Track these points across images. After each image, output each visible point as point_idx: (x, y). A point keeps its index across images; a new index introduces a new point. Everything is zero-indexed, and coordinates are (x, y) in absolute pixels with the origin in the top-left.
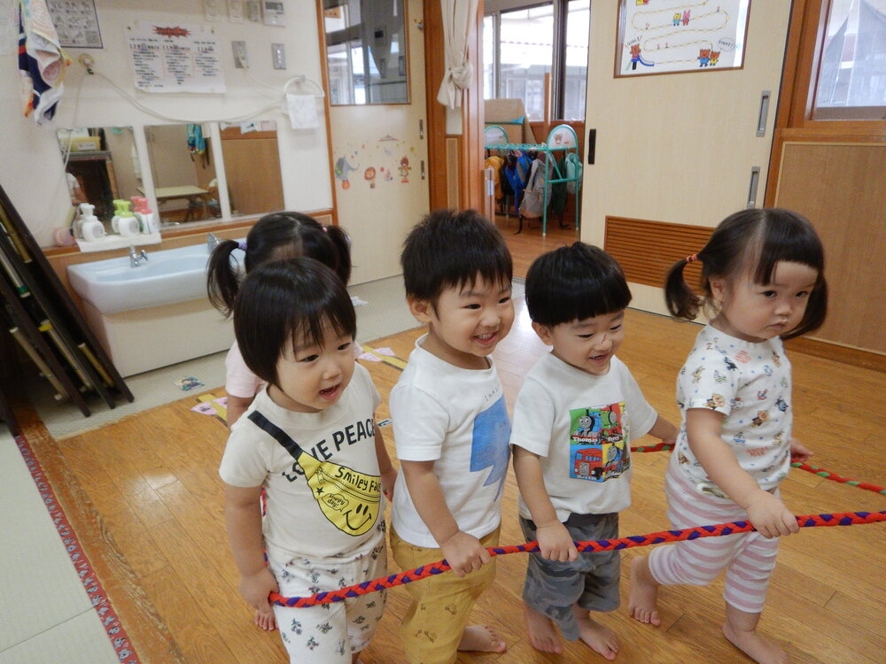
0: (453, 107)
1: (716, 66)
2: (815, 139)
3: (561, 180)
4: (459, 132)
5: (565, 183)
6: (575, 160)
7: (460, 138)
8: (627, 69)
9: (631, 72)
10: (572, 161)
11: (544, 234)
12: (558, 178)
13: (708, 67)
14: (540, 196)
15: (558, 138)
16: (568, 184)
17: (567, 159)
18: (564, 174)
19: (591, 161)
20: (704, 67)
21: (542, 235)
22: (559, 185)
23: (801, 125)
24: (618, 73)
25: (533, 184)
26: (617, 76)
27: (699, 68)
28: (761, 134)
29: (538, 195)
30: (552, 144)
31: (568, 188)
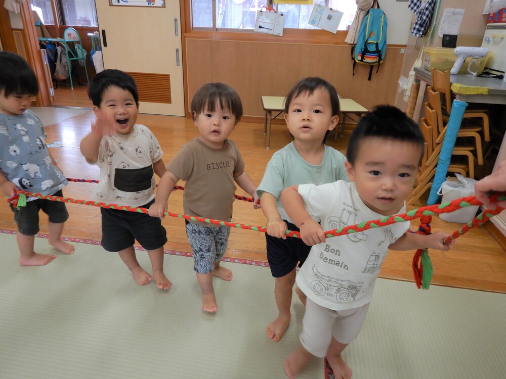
0: (17, 13)
1: (155, 6)
2: (195, 38)
3: (75, 58)
4: (21, 27)
5: (77, 60)
6: (80, 48)
7: (22, 31)
8: (115, 2)
9: (117, 4)
10: (79, 48)
11: (72, 88)
12: (73, 57)
13: (152, 5)
14: (66, 67)
15: (69, 35)
16: (79, 61)
17: (76, 47)
18: (76, 55)
19: (105, 45)
20: (149, 5)
21: (71, 89)
22: (74, 60)
23: (190, 32)
24: (111, 4)
25: (61, 61)
26: (111, 5)
27: (147, 5)
28: (177, 35)
29: (64, 66)
30: (67, 39)
31: (79, 63)
